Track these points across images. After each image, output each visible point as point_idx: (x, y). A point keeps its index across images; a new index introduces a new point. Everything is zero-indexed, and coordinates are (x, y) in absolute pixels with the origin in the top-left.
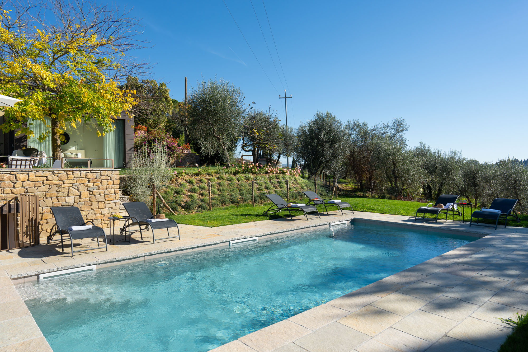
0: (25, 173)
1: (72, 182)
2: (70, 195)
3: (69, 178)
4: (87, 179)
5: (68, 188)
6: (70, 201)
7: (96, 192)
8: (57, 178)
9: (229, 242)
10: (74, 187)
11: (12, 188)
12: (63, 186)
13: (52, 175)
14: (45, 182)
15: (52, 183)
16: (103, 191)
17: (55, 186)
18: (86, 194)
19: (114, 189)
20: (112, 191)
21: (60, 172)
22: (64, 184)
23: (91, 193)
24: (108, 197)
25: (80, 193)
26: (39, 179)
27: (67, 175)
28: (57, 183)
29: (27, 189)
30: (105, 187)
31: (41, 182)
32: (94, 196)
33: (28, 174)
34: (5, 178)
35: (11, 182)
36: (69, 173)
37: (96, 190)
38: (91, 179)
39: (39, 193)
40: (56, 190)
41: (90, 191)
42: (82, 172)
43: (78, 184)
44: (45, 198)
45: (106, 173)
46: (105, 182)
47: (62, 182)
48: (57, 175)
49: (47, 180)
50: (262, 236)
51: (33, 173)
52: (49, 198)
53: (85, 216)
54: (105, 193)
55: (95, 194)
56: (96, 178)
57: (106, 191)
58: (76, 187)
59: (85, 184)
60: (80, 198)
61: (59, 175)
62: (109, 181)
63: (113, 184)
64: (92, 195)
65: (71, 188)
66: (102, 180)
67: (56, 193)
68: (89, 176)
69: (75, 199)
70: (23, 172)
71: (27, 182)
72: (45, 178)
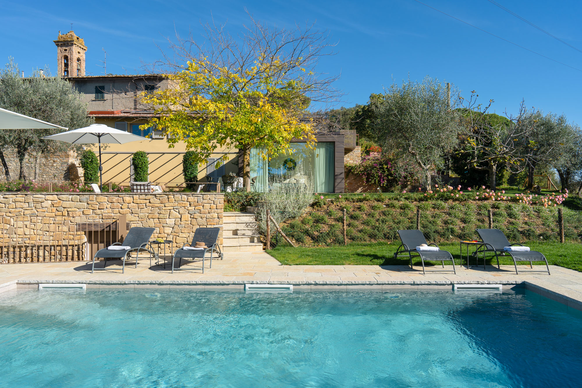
0: (131, 196)
1: (173, 205)
2: (170, 217)
3: (170, 201)
4: (189, 203)
5: (169, 211)
6: (170, 223)
7: (197, 215)
8: (158, 201)
9: (245, 284)
10: (175, 210)
11: (120, 209)
12: (164, 208)
13: (155, 198)
14: (148, 204)
15: (154, 205)
16: (205, 215)
17: (157, 208)
18: (186, 217)
19: (218, 213)
20: (216, 215)
21: (161, 196)
22: (165, 206)
23: (192, 216)
24: (210, 221)
25: (181, 216)
26: (142, 201)
27: (168, 198)
28: (158, 205)
29: (132, 210)
30: (207, 211)
31: (145, 205)
32: (195, 220)
33: (133, 197)
34: (114, 200)
35: (119, 204)
36: (170, 196)
37: (198, 214)
38: (192, 203)
39: (142, 214)
40: (157, 212)
41: (191, 215)
42: (183, 196)
43: (178, 207)
44: (147, 219)
45: (208, 196)
46: (207, 206)
47: (163, 205)
48: (159, 198)
49: (150, 202)
50: (301, 284)
51: (138, 196)
52: (151, 219)
53: (186, 239)
54: (207, 217)
55: (196, 217)
56: (198, 202)
57: (209, 215)
58: (177, 210)
59: (186, 208)
60: (181, 221)
61: (161, 198)
62: (212, 205)
63: (216, 209)
64: (193, 218)
65: (172, 211)
66: (205, 204)
67: (158, 215)
68: (190, 200)
69: (176, 222)
70: (129, 196)
71: (132, 204)
72: (148, 201)
